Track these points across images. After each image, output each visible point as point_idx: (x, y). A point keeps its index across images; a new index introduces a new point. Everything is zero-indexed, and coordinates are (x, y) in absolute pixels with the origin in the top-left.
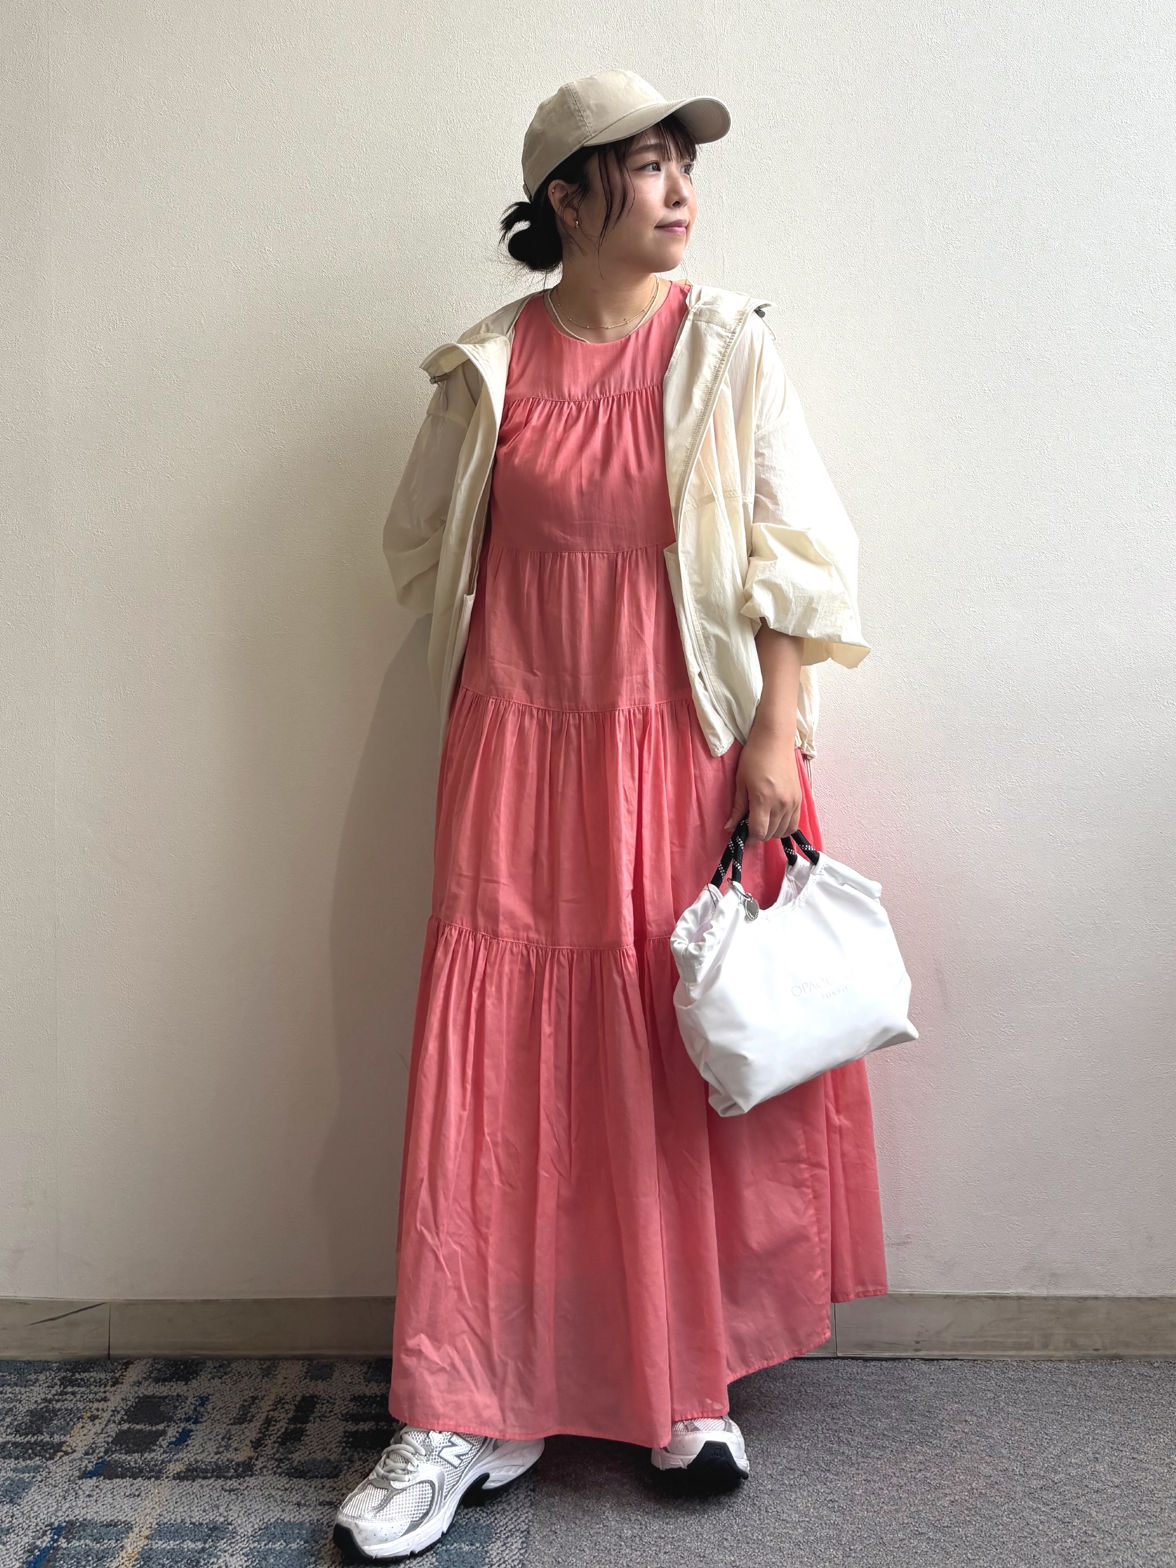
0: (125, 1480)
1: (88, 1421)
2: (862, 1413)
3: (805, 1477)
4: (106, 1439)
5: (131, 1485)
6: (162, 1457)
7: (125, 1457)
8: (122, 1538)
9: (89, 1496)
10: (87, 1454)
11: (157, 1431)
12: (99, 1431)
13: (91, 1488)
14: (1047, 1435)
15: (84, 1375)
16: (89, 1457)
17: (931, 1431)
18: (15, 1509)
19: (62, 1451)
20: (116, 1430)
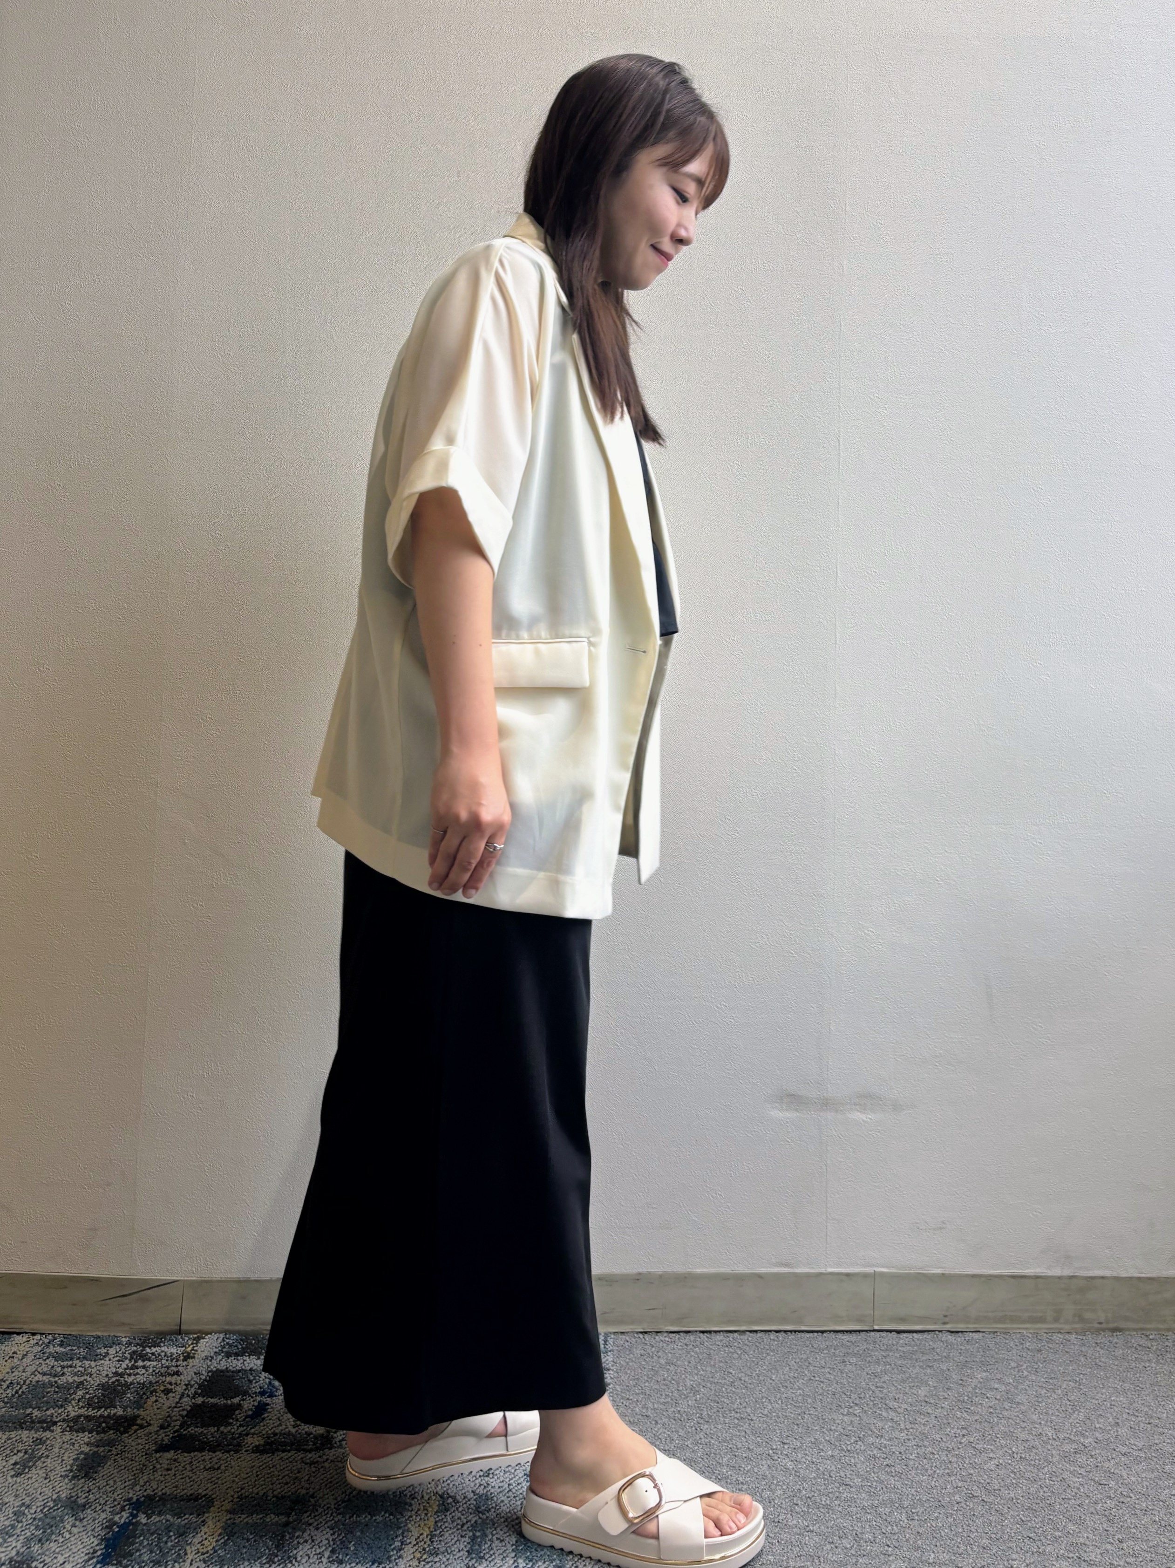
0: (203, 1454)
1: (162, 1395)
2: (903, 1381)
3: (859, 1443)
4: (181, 1413)
5: (211, 1459)
6: (239, 1431)
7: (201, 1430)
8: (204, 1513)
9: (168, 1470)
10: (162, 1427)
11: (232, 1405)
12: (174, 1405)
13: (169, 1462)
14: (1070, 1401)
15: (154, 1350)
16: (166, 1430)
17: (966, 1398)
18: (90, 1484)
19: (137, 1425)
20: (190, 1403)
